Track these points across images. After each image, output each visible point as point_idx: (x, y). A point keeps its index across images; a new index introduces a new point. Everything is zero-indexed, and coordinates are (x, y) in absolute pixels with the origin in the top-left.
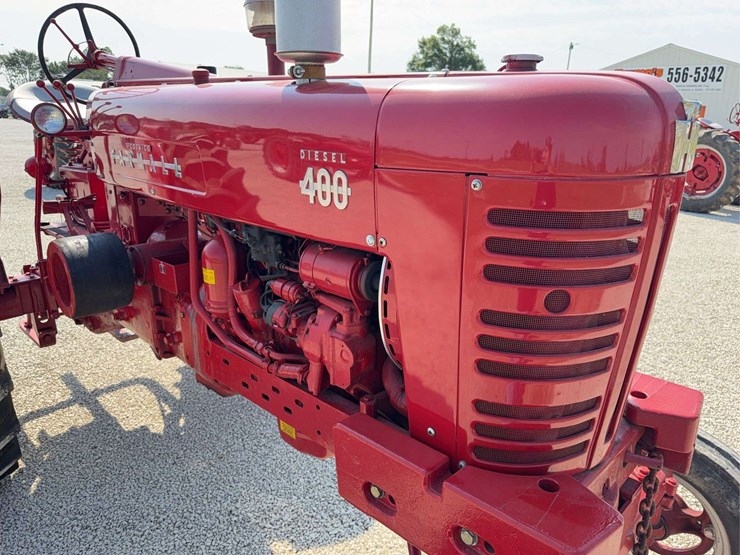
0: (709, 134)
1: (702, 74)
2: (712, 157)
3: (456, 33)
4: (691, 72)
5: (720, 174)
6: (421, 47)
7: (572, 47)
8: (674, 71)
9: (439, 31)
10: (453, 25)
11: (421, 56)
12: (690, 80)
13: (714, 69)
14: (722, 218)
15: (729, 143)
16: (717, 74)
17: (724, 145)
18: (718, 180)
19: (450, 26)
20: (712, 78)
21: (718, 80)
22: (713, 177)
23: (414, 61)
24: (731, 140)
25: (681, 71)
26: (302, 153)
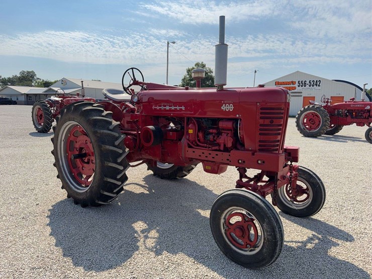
0: (314, 106)
1: (312, 83)
2: (316, 115)
3: (204, 66)
4: (308, 82)
5: (320, 122)
6: (188, 72)
7: (256, 72)
8: (300, 82)
9: (196, 65)
10: (202, 62)
11: (188, 76)
12: (307, 86)
13: (317, 81)
14: (322, 139)
15: (322, 110)
16: (318, 83)
17: (320, 111)
18: (319, 125)
19: (201, 63)
20: (316, 85)
21: (319, 86)
22: (317, 123)
23: (185, 78)
24: (322, 109)
25: (303, 82)
26: (222, 102)
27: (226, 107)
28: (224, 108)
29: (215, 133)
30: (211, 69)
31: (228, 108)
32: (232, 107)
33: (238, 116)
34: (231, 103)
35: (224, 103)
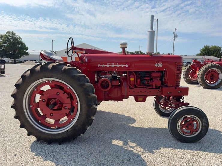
3: (14, 34)
9: (7, 33)
11: (1, 41)
26: (156, 62)
27: (158, 65)
28: (156, 65)
29: (149, 80)
30: (20, 37)
31: (159, 65)
32: (162, 65)
33: (165, 69)
34: (161, 63)
35: (156, 63)
